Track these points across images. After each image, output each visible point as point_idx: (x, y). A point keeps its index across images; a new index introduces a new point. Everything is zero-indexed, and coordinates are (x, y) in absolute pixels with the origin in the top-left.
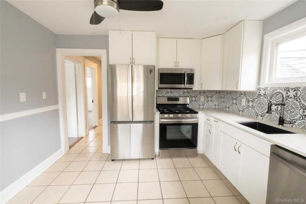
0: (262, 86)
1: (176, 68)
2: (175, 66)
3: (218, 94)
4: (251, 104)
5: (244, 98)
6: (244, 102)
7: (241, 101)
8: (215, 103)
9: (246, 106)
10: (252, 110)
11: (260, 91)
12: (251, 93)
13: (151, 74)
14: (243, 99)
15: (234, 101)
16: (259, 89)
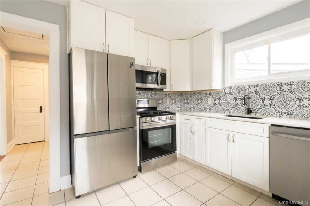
0: (227, 85)
1: (148, 65)
2: (148, 64)
3: (180, 96)
4: (217, 102)
5: (210, 97)
6: (210, 101)
7: (207, 100)
8: (178, 105)
9: (213, 104)
10: (219, 106)
11: (225, 90)
12: (217, 92)
13: (131, 67)
14: (209, 99)
15: (200, 101)
16: (224, 89)
